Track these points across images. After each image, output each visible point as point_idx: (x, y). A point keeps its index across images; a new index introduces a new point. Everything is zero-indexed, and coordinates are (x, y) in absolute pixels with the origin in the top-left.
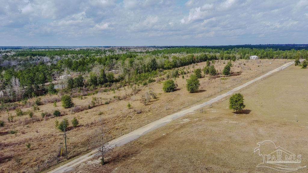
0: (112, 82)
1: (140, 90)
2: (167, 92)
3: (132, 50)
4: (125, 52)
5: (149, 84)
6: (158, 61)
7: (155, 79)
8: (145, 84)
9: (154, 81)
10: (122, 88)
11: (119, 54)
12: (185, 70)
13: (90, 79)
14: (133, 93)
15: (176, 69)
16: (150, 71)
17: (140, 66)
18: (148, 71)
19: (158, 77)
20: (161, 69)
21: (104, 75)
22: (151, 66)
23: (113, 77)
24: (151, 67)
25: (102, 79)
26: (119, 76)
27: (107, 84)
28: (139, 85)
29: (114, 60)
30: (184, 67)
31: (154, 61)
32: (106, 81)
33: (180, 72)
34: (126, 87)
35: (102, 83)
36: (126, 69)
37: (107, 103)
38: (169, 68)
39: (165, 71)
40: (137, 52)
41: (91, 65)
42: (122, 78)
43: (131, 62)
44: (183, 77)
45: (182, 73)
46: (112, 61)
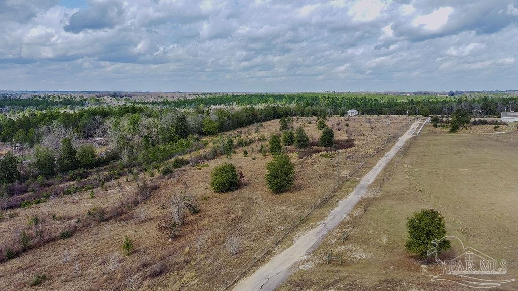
0: (90, 166)
1: (156, 188)
2: (221, 192)
3: (136, 98)
4: (122, 103)
5: (174, 170)
6: (190, 120)
7: (187, 157)
8: (167, 172)
9: (186, 162)
10: (113, 182)
11: (110, 106)
12: (243, 137)
13: (35, 161)
14: (139, 198)
15: (227, 134)
16: (173, 140)
17: (154, 130)
18: (171, 139)
19: (192, 153)
20: (196, 136)
21: (72, 152)
22: (176, 128)
23: (94, 156)
24: (176, 133)
25: (66, 161)
26: (108, 152)
27: (76, 171)
28: (152, 175)
29: (98, 117)
30: (239, 130)
31: (182, 119)
32: (75, 165)
33: (236, 141)
34: (123, 180)
35: (65, 170)
36: (123, 137)
37: (67, 236)
38: (211, 134)
39: (204, 139)
40: (147, 103)
41: (44, 129)
42: (114, 157)
43: (135, 123)
44: (246, 153)
45: (240, 144)
46: (94, 120)
